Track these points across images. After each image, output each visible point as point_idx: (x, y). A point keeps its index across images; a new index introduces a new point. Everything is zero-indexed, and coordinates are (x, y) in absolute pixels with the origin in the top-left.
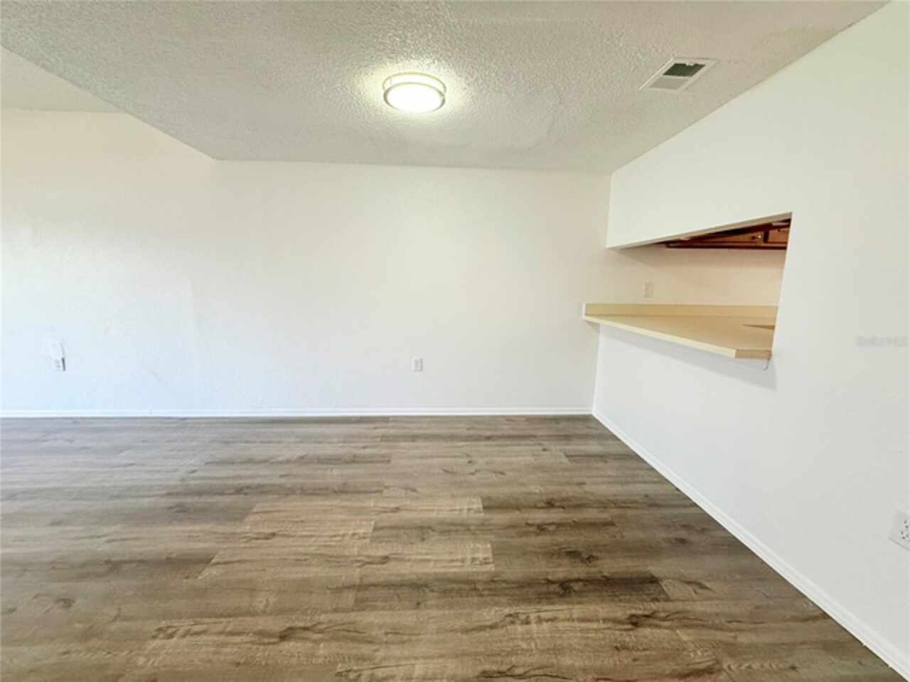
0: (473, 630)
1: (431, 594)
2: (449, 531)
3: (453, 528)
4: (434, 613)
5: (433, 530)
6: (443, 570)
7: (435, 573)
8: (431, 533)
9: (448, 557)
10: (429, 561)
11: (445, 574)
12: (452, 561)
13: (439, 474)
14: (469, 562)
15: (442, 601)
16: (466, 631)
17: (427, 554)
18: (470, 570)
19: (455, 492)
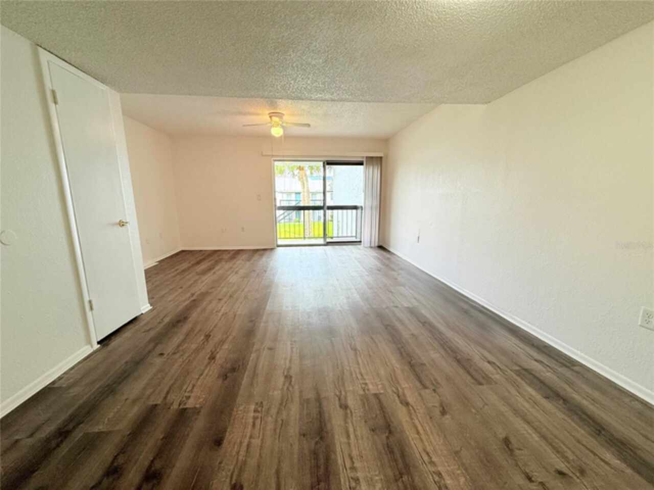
0: (278, 478)
1: (313, 442)
2: (392, 452)
3: (398, 455)
4: (296, 447)
5: (388, 438)
6: (338, 449)
7: (334, 444)
8: (384, 436)
9: (355, 453)
10: (348, 437)
11: (335, 453)
12: (351, 458)
13: (495, 435)
14: (352, 475)
15: (306, 451)
16: (278, 473)
17: (356, 436)
18: (342, 476)
19: (464, 453)
